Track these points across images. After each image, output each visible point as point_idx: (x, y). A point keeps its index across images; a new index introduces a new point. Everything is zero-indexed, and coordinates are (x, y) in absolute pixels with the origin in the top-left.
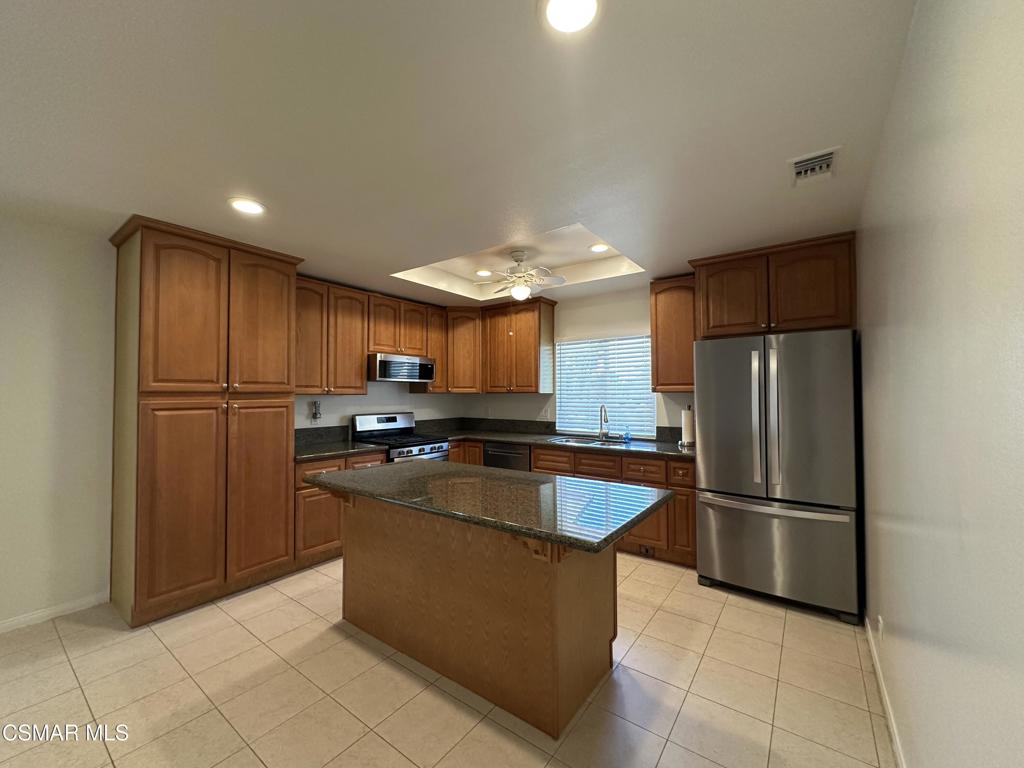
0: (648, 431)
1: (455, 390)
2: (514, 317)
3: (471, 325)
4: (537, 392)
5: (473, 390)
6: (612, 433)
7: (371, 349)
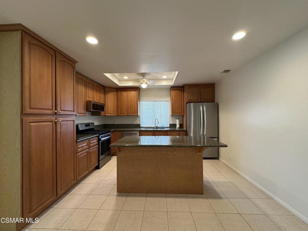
0: (167, 125)
1: (108, 115)
2: (129, 92)
3: (113, 93)
4: (138, 115)
5: (114, 115)
6: (158, 126)
7: (87, 99)
